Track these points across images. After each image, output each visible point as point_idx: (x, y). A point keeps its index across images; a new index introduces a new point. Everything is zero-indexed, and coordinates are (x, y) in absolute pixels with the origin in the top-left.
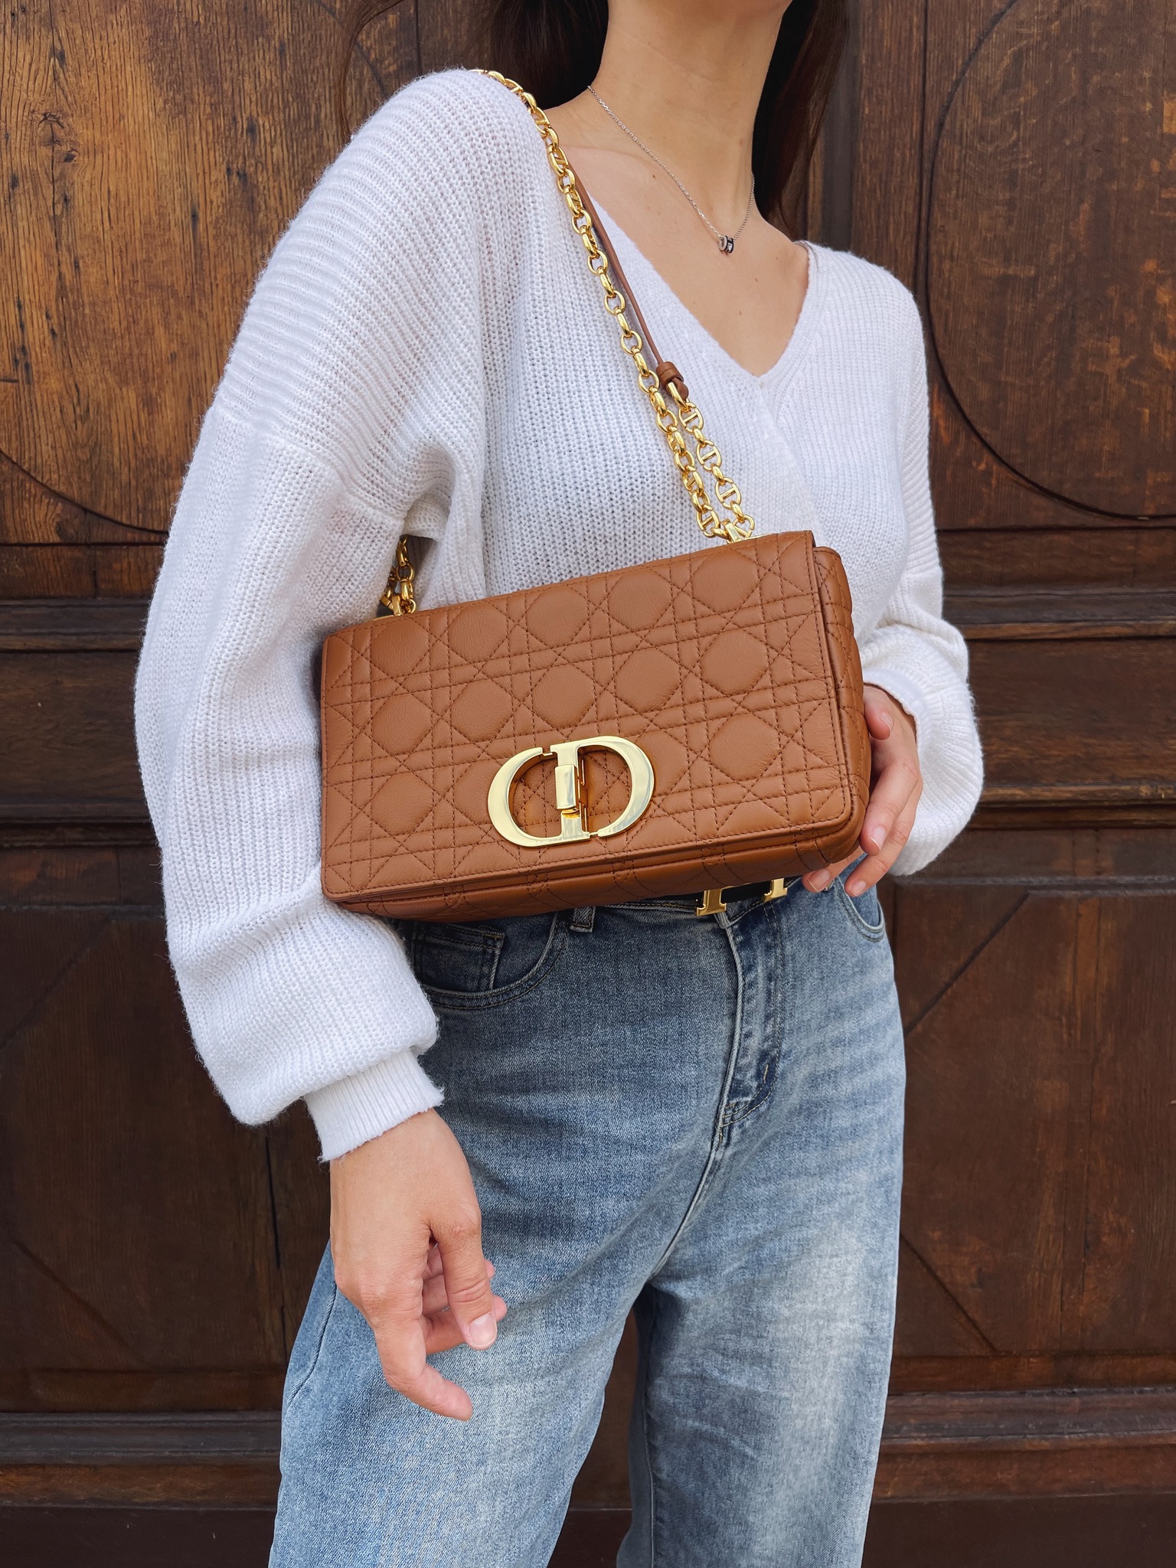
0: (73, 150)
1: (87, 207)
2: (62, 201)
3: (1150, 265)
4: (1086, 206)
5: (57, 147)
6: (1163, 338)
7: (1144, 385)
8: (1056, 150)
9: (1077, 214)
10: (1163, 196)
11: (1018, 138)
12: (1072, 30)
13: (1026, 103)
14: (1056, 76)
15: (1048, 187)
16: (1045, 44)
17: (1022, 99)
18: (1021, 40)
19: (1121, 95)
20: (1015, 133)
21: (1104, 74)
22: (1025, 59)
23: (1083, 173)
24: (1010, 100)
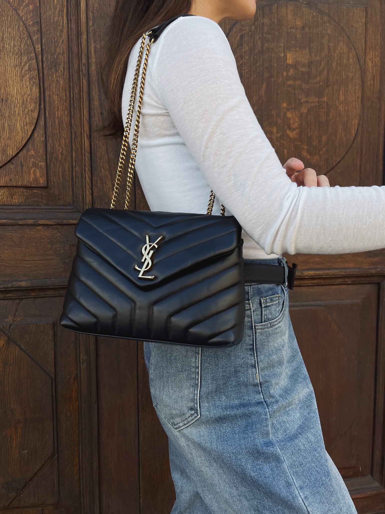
3: (285, 105)
4: (264, 85)
6: (289, 128)
7: (285, 142)
8: (254, 67)
9: (262, 87)
10: (288, 83)
11: (242, 62)
12: (258, 29)
13: (245, 52)
14: (254, 43)
15: (252, 78)
16: (250, 33)
17: (243, 50)
18: (243, 31)
19: (274, 50)
20: (241, 61)
21: (269, 43)
22: (244, 37)
23: (263, 75)
24: (240, 50)
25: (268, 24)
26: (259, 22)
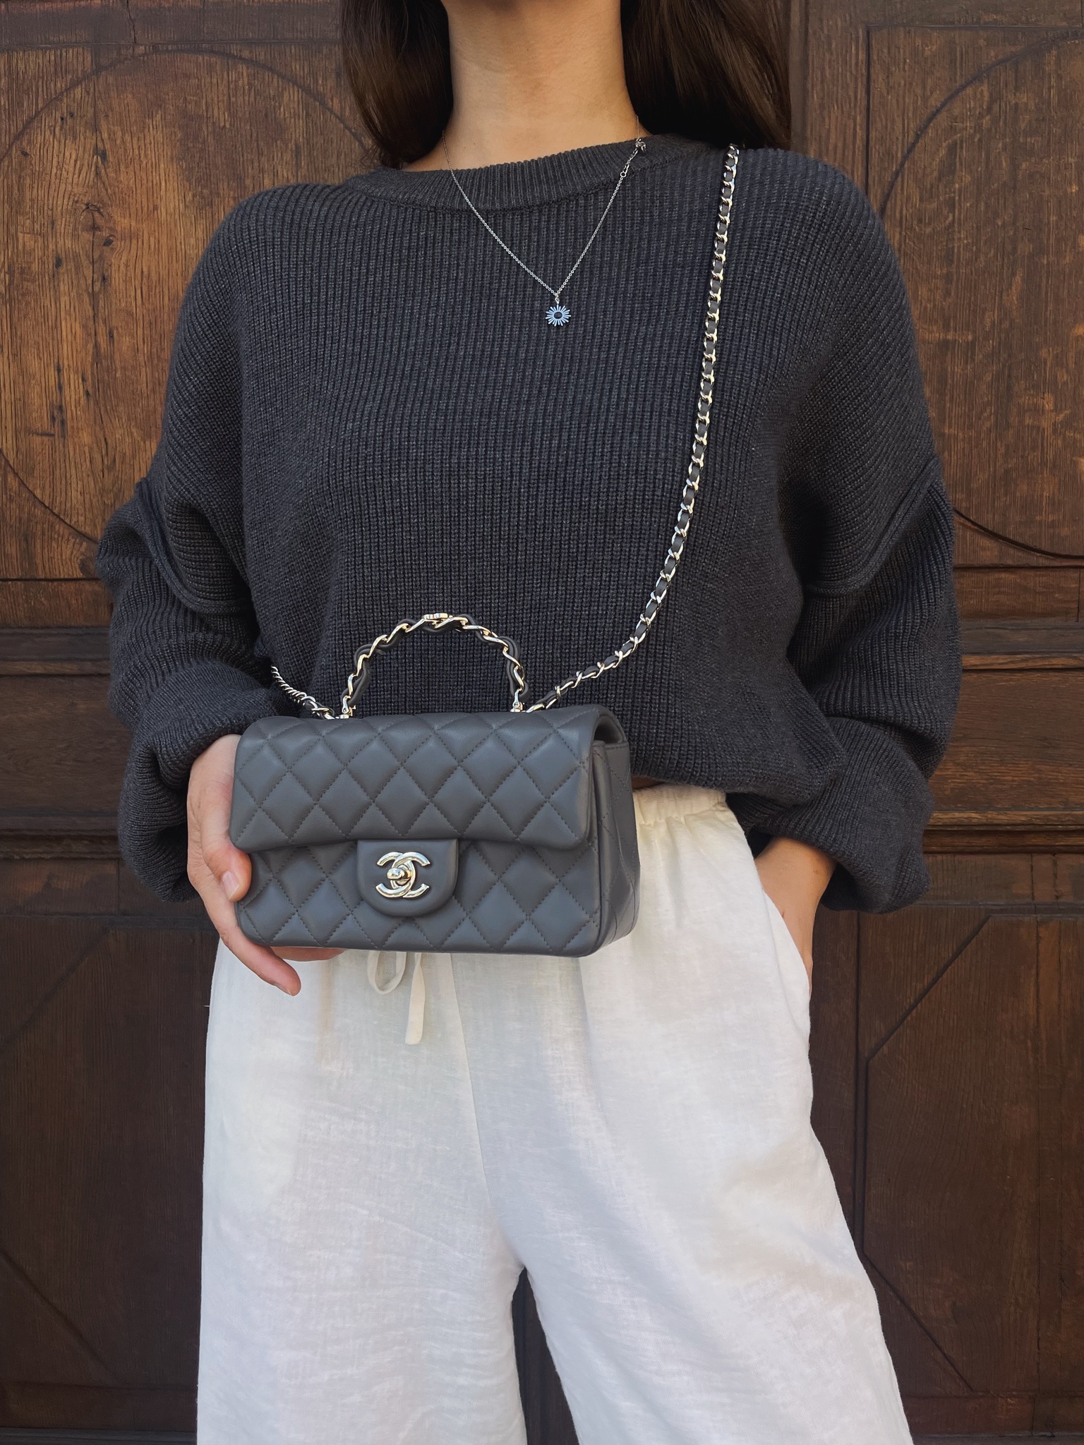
0: (111, 236)
1: (122, 286)
2: (100, 278)
4: (1018, 278)
5: (98, 233)
7: (1078, 436)
8: (989, 230)
9: (1011, 285)
11: (954, 220)
12: (1001, 123)
13: (960, 190)
14: (987, 167)
15: (982, 262)
16: (978, 136)
17: (957, 186)
18: (956, 134)
19: (1049, 178)
20: (951, 215)
21: (1033, 160)
22: (958, 151)
23: (1015, 249)
24: (945, 187)
25: (1032, 106)
26: (1003, 105)
